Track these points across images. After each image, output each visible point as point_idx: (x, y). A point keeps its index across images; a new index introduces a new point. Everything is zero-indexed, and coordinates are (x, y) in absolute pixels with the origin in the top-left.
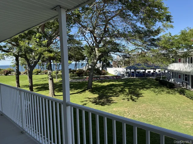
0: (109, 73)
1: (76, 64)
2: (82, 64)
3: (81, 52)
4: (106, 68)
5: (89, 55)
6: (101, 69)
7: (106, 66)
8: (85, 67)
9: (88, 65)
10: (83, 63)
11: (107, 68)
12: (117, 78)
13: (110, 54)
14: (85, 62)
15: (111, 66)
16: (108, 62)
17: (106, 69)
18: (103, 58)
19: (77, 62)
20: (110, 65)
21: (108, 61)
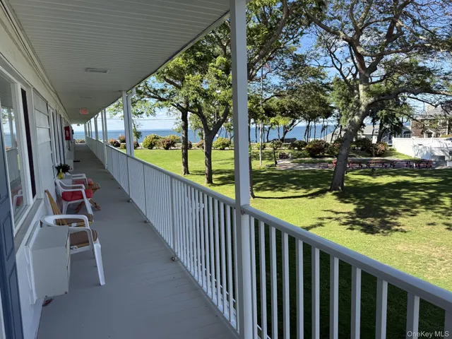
0: (398, 151)
1: (308, 127)
2: (324, 128)
3: (322, 96)
4: (390, 139)
5: (342, 104)
6: (374, 140)
7: (391, 134)
8: (330, 135)
9: (339, 129)
10: (326, 124)
11: (394, 139)
12: (422, 166)
13: (405, 100)
14: (331, 122)
15: (408, 134)
16: (396, 121)
17: (391, 142)
18: (384, 111)
19: (312, 123)
20: (404, 131)
21: (398, 119)
